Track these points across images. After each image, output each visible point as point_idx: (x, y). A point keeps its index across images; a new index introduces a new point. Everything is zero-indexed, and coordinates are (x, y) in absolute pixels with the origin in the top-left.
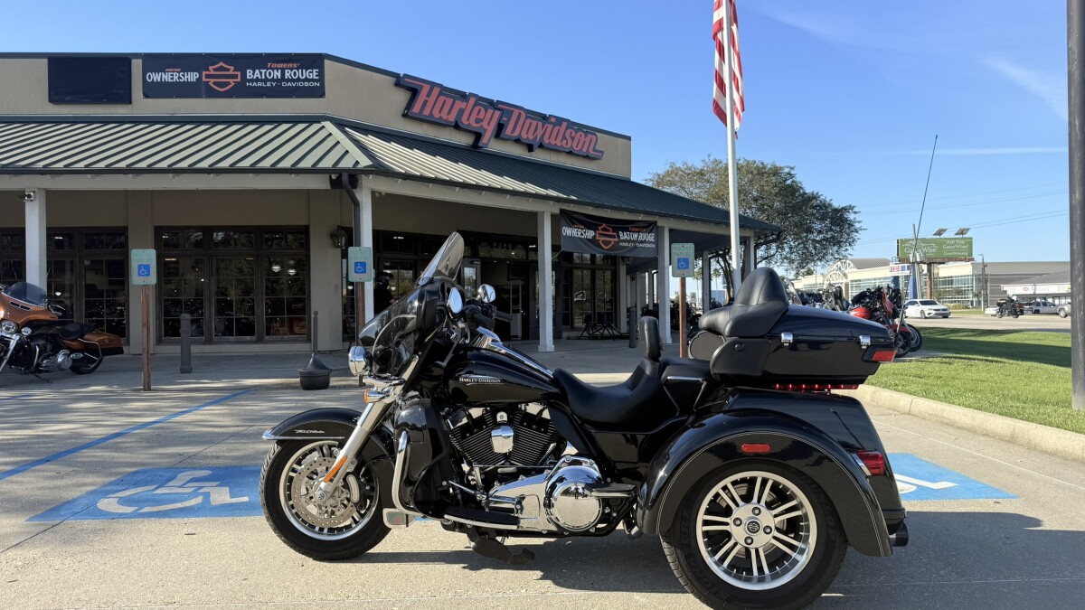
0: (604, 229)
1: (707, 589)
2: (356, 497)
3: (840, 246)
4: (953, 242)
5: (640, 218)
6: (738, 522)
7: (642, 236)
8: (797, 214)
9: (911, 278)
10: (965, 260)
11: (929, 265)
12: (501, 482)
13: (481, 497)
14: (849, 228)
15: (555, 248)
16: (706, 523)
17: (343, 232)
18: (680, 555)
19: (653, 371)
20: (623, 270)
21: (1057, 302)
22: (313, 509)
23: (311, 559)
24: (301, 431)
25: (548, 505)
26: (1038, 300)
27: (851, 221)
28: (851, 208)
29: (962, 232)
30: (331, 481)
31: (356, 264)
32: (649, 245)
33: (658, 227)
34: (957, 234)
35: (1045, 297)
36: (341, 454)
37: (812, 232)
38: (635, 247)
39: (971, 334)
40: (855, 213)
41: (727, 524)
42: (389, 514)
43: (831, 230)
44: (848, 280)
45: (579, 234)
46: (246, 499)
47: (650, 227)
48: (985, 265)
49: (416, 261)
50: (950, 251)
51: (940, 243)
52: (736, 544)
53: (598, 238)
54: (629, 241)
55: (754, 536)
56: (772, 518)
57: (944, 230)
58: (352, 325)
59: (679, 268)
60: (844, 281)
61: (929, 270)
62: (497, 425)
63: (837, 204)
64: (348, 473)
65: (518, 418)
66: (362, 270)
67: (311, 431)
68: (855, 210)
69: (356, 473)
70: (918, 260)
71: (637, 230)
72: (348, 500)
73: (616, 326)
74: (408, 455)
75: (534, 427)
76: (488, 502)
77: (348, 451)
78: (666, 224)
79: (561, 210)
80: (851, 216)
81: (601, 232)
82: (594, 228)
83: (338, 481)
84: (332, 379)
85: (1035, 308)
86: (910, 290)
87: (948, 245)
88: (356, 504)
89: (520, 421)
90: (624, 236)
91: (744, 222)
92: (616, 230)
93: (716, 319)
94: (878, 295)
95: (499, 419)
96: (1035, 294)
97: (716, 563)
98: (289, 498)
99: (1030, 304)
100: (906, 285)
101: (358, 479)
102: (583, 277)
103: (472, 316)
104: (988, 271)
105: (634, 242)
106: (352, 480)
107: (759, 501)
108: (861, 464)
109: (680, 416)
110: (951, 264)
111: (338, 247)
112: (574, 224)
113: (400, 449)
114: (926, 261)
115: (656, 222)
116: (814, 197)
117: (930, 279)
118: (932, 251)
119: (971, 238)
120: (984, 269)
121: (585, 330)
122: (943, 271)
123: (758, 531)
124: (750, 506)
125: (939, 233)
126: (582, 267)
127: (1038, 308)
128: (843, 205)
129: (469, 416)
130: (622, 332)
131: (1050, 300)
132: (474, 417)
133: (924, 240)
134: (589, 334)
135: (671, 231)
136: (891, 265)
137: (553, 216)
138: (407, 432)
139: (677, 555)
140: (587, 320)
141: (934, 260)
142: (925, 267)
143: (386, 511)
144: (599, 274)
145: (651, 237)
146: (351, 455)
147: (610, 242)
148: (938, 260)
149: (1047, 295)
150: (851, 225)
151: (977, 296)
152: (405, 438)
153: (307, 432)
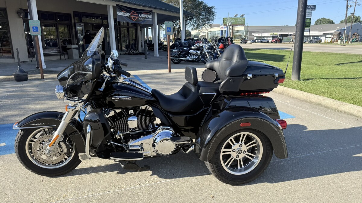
0: (133, 13)
1: (224, 177)
2: (65, 150)
3: (210, 21)
4: (240, 19)
5: (146, 9)
6: (234, 150)
7: (147, 16)
8: (197, 9)
9: (227, 31)
10: (243, 25)
11: (232, 26)
12: (133, 139)
13: (124, 146)
14: (212, 14)
15: (115, 20)
16: (224, 152)
17: (23, 11)
18: (214, 166)
19: (195, 90)
20: (139, 28)
21: (267, 39)
22: (44, 157)
23: (46, 177)
24: (33, 124)
25: (154, 146)
26: (262, 38)
27: (213, 12)
28: (214, 7)
29: (242, 16)
30: (53, 146)
31: (33, 27)
32: (149, 20)
33: (152, 12)
34: (241, 16)
35: (264, 37)
36: (56, 133)
37: (201, 15)
38: (145, 20)
39: (247, 50)
40: (215, 9)
41: (230, 151)
42: (81, 155)
43: (207, 15)
44: (208, 31)
45: (124, 14)
46: (4, 144)
47: (150, 12)
48: (248, 27)
49: (56, 24)
50: (238, 22)
51: (236, 19)
52: (232, 158)
53: (131, 16)
54: (143, 18)
55: (239, 155)
56: (246, 147)
57: (237, 15)
58: (32, 51)
59: (167, 31)
60: (207, 32)
61: (232, 28)
62: (129, 116)
63: (209, 6)
64: (60, 142)
65: (138, 112)
66: (36, 30)
67: (38, 124)
68: (215, 8)
69: (64, 141)
70: (229, 25)
71: (145, 13)
72: (62, 152)
73: (138, 49)
74: (92, 135)
75: (144, 114)
76: (127, 148)
77: (59, 132)
78: (156, 12)
79: (117, 5)
80: (213, 10)
81: (132, 14)
82: (129, 12)
83: (56, 145)
84: (29, 76)
85: (261, 41)
86: (226, 35)
87: (238, 20)
88: (65, 154)
89: (139, 113)
90: (141, 16)
91: (184, 12)
92: (138, 13)
93: (213, 65)
94: (227, 40)
95: (130, 113)
96: (261, 36)
97: (225, 166)
98: (31, 152)
99: (260, 40)
100: (225, 33)
101: (65, 143)
102: (124, 31)
103: (118, 70)
105: (144, 18)
106: (62, 144)
107: (242, 142)
108: (279, 125)
109: (205, 107)
110: (239, 26)
111: (21, 18)
112: (122, 10)
113: (88, 132)
114: (231, 25)
115: (152, 11)
116: (202, 3)
117: (232, 31)
118: (233, 22)
119: (245, 18)
120: (248, 28)
121: (127, 51)
122: (236, 29)
123: (241, 153)
124: (239, 144)
125: (236, 16)
126: (124, 27)
127: (262, 41)
128: (211, 6)
129: (115, 112)
130: (140, 52)
131: (265, 38)
132: (117, 112)
133: (231, 18)
134: (128, 53)
135: (157, 14)
136: (221, 26)
137: (114, 7)
138: (90, 125)
139: (213, 167)
140: (127, 47)
141: (234, 25)
142: (231, 27)
143: (80, 155)
144: (130, 29)
145: (150, 16)
146: (61, 134)
147: (136, 18)
148: (235, 25)
149: (264, 36)
150: (213, 13)
151: (245, 37)
152: (89, 127)
153: (37, 124)
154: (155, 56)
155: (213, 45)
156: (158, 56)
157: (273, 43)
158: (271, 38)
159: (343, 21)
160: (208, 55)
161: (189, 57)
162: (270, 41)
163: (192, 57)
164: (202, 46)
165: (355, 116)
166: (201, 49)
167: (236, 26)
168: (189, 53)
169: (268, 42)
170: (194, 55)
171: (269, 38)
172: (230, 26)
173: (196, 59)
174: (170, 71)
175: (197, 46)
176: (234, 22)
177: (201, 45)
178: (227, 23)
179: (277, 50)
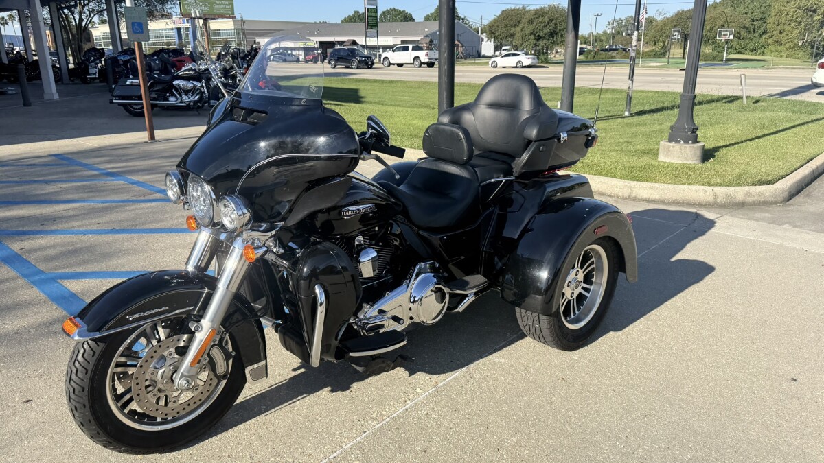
4: (220, 2)
9: (190, 30)
10: (229, 17)
11: (205, 20)
26: (283, 51)
48: (244, 22)
50: (218, 9)
51: (211, 3)
59: (134, 32)
61: (205, 24)
64: (212, 347)
67: (150, 312)
70: (198, 16)
85: (282, 57)
86: (190, 39)
87: (217, 4)
100: (187, 35)
104: (246, 27)
106: (216, 352)
110: (220, 20)
114: (202, 16)
117: (207, 31)
120: (242, 25)
122: (214, 25)
127: (284, 57)
131: (290, 52)
141: (208, 16)
142: (201, 21)
143: (249, 369)
148: (211, 17)
149: (287, 48)
151: (238, 45)
152: (320, 290)
153: (146, 314)
154: (46, 97)
155: (228, 67)
156: (56, 96)
157: (310, 62)
158: (302, 53)
159: (428, 15)
160: (226, 91)
161: (176, 97)
162: (302, 58)
163: (185, 98)
164: (207, 69)
165: (609, 196)
166: (204, 76)
167: (214, 19)
168: (173, 87)
169: (298, 61)
170: (187, 92)
171: (297, 53)
172: (201, 18)
173: (195, 102)
174: (152, 137)
175: (191, 69)
176: (207, 8)
177: (203, 67)
178: (192, 12)
179: (336, 78)
